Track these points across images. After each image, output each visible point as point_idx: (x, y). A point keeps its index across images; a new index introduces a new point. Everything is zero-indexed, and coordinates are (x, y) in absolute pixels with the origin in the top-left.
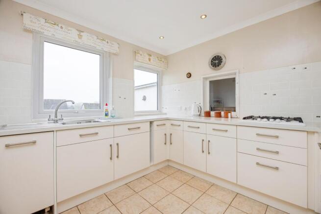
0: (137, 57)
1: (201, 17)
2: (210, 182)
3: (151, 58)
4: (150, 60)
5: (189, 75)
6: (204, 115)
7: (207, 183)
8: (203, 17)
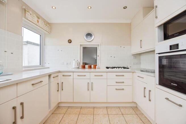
0: (27, 15)
1: (88, 7)
2: (92, 107)
3: (39, 20)
4: (38, 22)
5: (70, 41)
6: (81, 67)
7: (91, 108)
8: (90, 8)
